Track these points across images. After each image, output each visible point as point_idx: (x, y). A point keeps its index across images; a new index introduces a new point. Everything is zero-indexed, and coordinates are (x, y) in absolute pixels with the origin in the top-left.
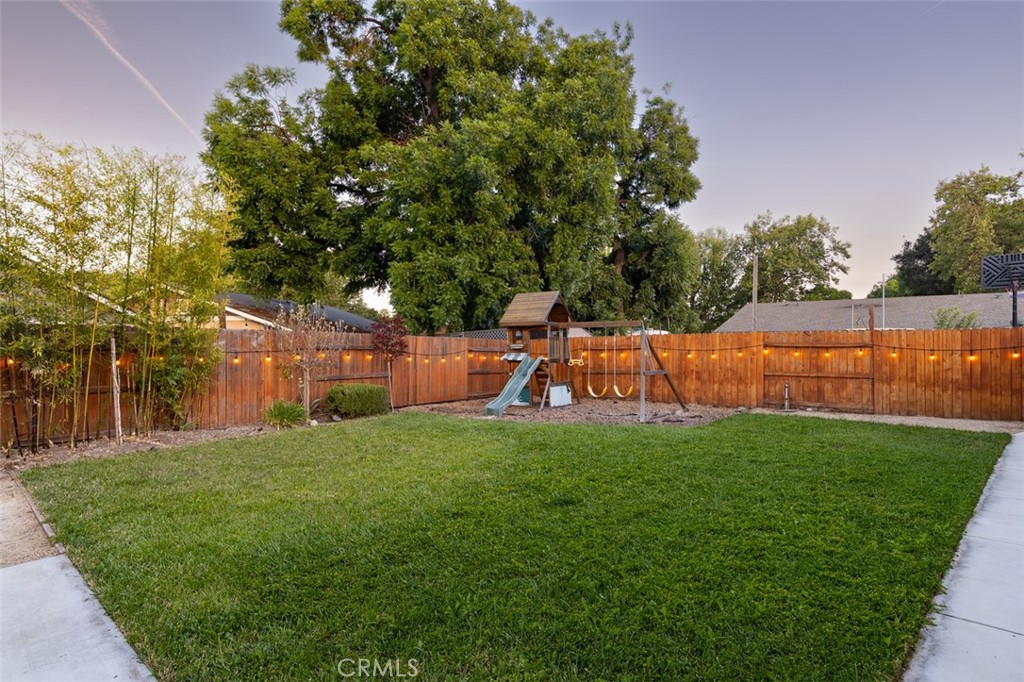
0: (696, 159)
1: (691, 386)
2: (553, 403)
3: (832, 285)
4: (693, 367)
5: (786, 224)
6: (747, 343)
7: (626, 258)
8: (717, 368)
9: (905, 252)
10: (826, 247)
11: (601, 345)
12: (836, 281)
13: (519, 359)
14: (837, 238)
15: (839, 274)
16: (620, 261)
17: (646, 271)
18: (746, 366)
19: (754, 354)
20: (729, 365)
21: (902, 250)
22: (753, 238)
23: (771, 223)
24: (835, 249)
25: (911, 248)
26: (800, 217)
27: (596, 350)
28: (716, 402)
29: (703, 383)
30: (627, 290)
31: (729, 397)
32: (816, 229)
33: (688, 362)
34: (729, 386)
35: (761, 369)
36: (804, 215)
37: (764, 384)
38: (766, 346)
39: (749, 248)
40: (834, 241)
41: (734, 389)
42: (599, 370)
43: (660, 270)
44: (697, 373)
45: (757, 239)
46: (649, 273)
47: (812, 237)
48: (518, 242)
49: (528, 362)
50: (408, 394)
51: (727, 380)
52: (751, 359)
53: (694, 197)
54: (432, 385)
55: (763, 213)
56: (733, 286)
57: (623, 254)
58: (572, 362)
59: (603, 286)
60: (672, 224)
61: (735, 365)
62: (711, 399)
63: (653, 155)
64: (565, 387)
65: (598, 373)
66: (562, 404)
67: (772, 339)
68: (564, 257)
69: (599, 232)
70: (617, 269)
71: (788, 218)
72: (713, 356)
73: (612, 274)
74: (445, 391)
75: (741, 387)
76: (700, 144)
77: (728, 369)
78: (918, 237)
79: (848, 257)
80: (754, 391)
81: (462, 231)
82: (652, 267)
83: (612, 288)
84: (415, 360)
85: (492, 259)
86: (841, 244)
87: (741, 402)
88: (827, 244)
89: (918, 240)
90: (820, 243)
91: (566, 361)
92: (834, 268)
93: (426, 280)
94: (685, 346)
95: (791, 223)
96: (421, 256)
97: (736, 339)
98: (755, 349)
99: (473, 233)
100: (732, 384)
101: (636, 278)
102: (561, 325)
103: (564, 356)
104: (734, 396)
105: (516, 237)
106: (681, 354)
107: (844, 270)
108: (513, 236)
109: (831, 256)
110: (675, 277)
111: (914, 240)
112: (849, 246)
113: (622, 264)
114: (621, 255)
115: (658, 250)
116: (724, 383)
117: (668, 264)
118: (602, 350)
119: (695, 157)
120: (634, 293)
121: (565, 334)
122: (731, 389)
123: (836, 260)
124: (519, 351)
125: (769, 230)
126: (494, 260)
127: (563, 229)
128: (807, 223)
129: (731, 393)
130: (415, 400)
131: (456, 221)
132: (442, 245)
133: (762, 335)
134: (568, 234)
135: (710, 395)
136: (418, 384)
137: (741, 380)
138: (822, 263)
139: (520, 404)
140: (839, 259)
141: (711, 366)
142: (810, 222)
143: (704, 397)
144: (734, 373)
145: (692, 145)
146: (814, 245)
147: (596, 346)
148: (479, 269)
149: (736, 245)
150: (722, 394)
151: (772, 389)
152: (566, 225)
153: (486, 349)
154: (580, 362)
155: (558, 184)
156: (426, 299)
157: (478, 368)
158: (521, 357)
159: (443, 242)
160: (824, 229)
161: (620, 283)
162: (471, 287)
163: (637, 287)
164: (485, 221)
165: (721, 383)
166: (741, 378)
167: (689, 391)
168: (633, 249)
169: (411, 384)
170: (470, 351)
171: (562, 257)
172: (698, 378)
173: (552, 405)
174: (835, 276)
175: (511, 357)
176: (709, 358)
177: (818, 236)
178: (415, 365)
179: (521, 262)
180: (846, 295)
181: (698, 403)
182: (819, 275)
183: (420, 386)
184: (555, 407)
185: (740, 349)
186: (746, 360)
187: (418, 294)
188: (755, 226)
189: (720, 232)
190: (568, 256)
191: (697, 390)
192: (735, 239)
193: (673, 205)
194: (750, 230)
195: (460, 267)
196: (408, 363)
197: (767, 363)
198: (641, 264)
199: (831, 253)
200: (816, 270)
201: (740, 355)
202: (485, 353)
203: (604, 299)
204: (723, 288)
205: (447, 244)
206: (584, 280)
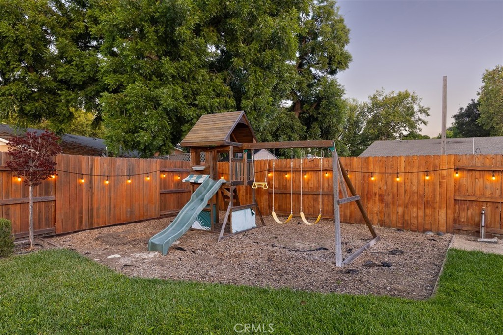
0: (348, 42)
1: (373, 208)
2: (235, 228)
3: (418, 132)
4: (376, 190)
5: (392, 96)
6: (435, 166)
7: (302, 107)
8: (402, 191)
9: (460, 113)
10: (415, 110)
11: (286, 167)
12: (421, 130)
13: (199, 182)
14: (422, 105)
15: (422, 126)
16: (298, 109)
17: (315, 116)
18: (434, 190)
19: (443, 178)
20: (414, 188)
21: (458, 112)
22: (373, 104)
23: (384, 95)
24: (420, 111)
25: (463, 111)
26: (400, 92)
27: (281, 172)
28: (399, 225)
29: (387, 205)
30: (302, 129)
31: (414, 221)
32: (410, 99)
33: (370, 184)
34: (415, 210)
35: (451, 194)
36: (403, 91)
37: (455, 209)
38: (457, 170)
39: (371, 110)
40: (420, 106)
41: (421, 213)
42: (283, 190)
43: (325, 116)
44: (380, 195)
45: (376, 104)
46: (317, 118)
47: (408, 103)
48: (218, 81)
49: (208, 185)
50: (81, 218)
51: (413, 203)
52: (440, 183)
53: (348, 67)
54: (115, 207)
55: (380, 89)
56: (361, 132)
57: (299, 105)
58: (256, 184)
59: (286, 126)
60: (333, 84)
61: (421, 188)
62: (395, 222)
63: (320, 39)
64: (249, 210)
65: (283, 192)
66: (246, 229)
67: (464, 162)
68: (257, 95)
69: (284, 81)
70: (296, 115)
71: (393, 92)
72: (398, 179)
73: (292, 118)
74: (132, 212)
75: (428, 211)
76: (350, 32)
77: (413, 192)
78: (467, 105)
79: (428, 115)
80: (442, 216)
81: (169, 67)
82: (320, 114)
83: (292, 128)
84: (91, 182)
85: (195, 93)
86: (424, 108)
87: (427, 227)
88: (416, 108)
89: (468, 106)
90: (412, 107)
91: (250, 183)
92: (420, 122)
93: (132, 108)
94: (368, 168)
95: (395, 95)
96: (130, 86)
97: (423, 162)
98: (444, 173)
99: (177, 69)
100: (418, 208)
101: (308, 122)
102: (245, 146)
103: (248, 178)
104: (420, 220)
105: (217, 77)
106: (364, 177)
107: (425, 123)
108: (214, 77)
109: (418, 115)
110: (335, 120)
111: (465, 107)
112: (429, 109)
113: (299, 111)
114: (298, 106)
115: (324, 102)
116: (410, 206)
117: (331, 111)
118: (286, 172)
119: (347, 41)
120: (307, 132)
121: (249, 156)
122: (416, 214)
123: (421, 117)
124: (201, 172)
125: (383, 99)
126: (198, 94)
127: (256, 71)
128: (404, 95)
129: (417, 217)
130: (92, 224)
131: (163, 57)
132: (151, 79)
133: (453, 158)
134: (260, 76)
135: (394, 218)
136: (95, 206)
137: (427, 204)
138: (413, 119)
139: (201, 228)
140: (423, 117)
141: (395, 189)
142: (406, 95)
143: (387, 220)
144: (421, 196)
145: (346, 32)
146: (408, 109)
147: (281, 167)
148: (184, 101)
149: (363, 108)
150: (407, 217)
151: (463, 214)
152: (258, 69)
153: (181, 170)
154: (264, 185)
155: (252, 34)
156: (134, 125)
157: (172, 188)
158: (203, 179)
159: (151, 76)
160: (414, 99)
161: (298, 124)
162: (177, 116)
163: (309, 127)
164: (188, 58)
165: (406, 207)
166: (428, 202)
167: (372, 213)
168: (306, 102)
169: (85, 208)
170: (163, 172)
171: (256, 95)
172: (382, 200)
173: (234, 231)
174: (419, 127)
175: (193, 179)
176: (393, 181)
177: (411, 103)
178: (91, 187)
179: (221, 99)
180: (426, 137)
181: (381, 226)
182: (412, 126)
183: (98, 209)
184: (237, 233)
185: (427, 173)
186: (434, 184)
187: (127, 121)
188: (375, 97)
189: (354, 101)
190: (260, 94)
191: (381, 212)
192: (363, 104)
193: (333, 72)
194: (372, 99)
195: (164, 95)
196: (81, 185)
197: (458, 188)
198: (313, 112)
199: (419, 113)
200: (411, 123)
201: (427, 178)
202: (179, 173)
203: (287, 134)
204: (355, 133)
205: (154, 78)
206: (273, 120)
